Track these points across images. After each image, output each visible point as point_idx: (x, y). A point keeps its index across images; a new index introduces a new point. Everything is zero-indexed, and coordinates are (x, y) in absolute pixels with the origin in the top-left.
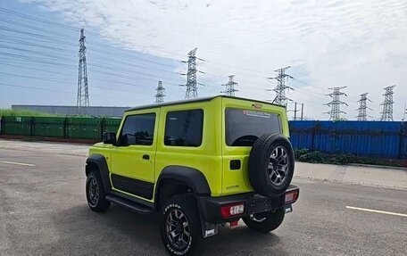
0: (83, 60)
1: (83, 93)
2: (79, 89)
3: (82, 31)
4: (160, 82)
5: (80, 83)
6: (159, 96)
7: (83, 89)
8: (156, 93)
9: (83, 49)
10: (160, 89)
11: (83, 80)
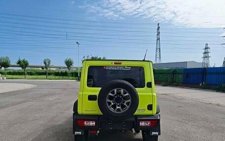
0: (158, 39)
1: (158, 56)
2: (156, 55)
3: (158, 24)
4: (207, 44)
5: (157, 51)
6: (205, 53)
7: (158, 54)
8: (204, 51)
9: (158, 33)
10: (206, 48)
11: (158, 50)
